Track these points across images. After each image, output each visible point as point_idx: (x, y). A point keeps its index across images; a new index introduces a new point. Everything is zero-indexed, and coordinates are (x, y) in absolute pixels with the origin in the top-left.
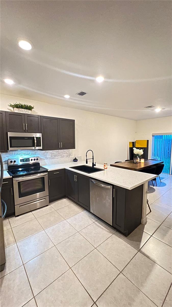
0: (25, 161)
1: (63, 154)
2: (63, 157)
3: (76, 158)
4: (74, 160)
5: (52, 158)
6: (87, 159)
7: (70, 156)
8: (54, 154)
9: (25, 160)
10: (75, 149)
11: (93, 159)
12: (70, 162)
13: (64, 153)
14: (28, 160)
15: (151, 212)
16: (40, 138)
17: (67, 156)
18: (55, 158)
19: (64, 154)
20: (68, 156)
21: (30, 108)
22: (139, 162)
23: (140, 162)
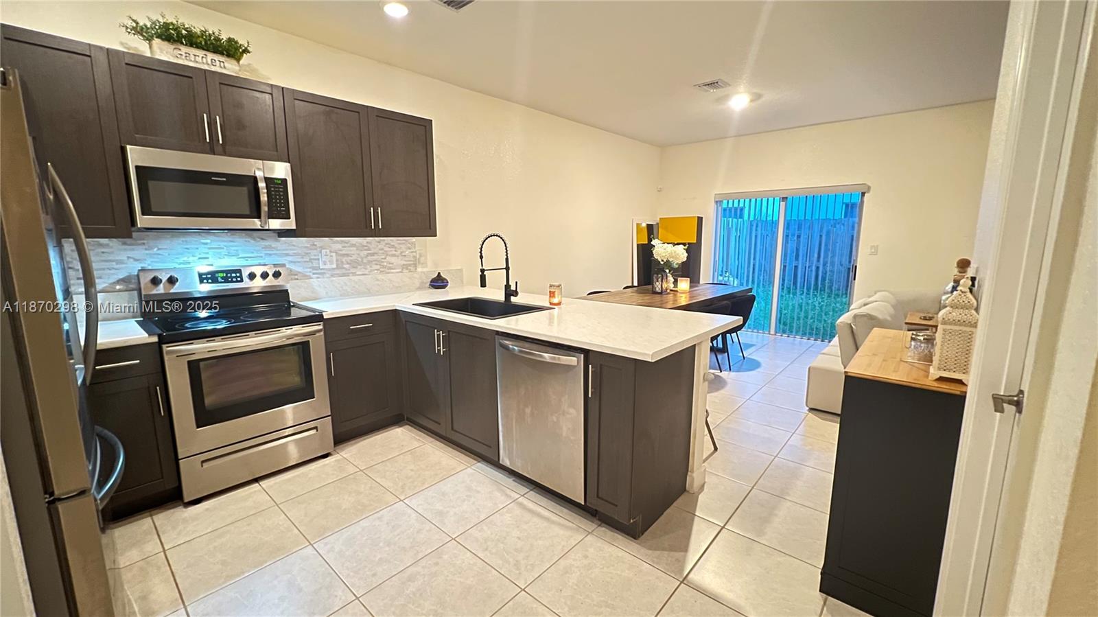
0: (220, 280)
1: (388, 258)
2: (390, 268)
3: (439, 273)
4: (433, 281)
5: (344, 271)
6: (482, 271)
7: (415, 266)
8: (348, 255)
9: (221, 275)
10: (436, 236)
11: (507, 269)
12: (419, 288)
13: (394, 255)
14: (236, 277)
15: (717, 453)
16: (284, 181)
17: (405, 267)
18: (354, 274)
19: (393, 260)
20: (410, 265)
21: (232, 50)
22: (671, 290)
23: (677, 291)
